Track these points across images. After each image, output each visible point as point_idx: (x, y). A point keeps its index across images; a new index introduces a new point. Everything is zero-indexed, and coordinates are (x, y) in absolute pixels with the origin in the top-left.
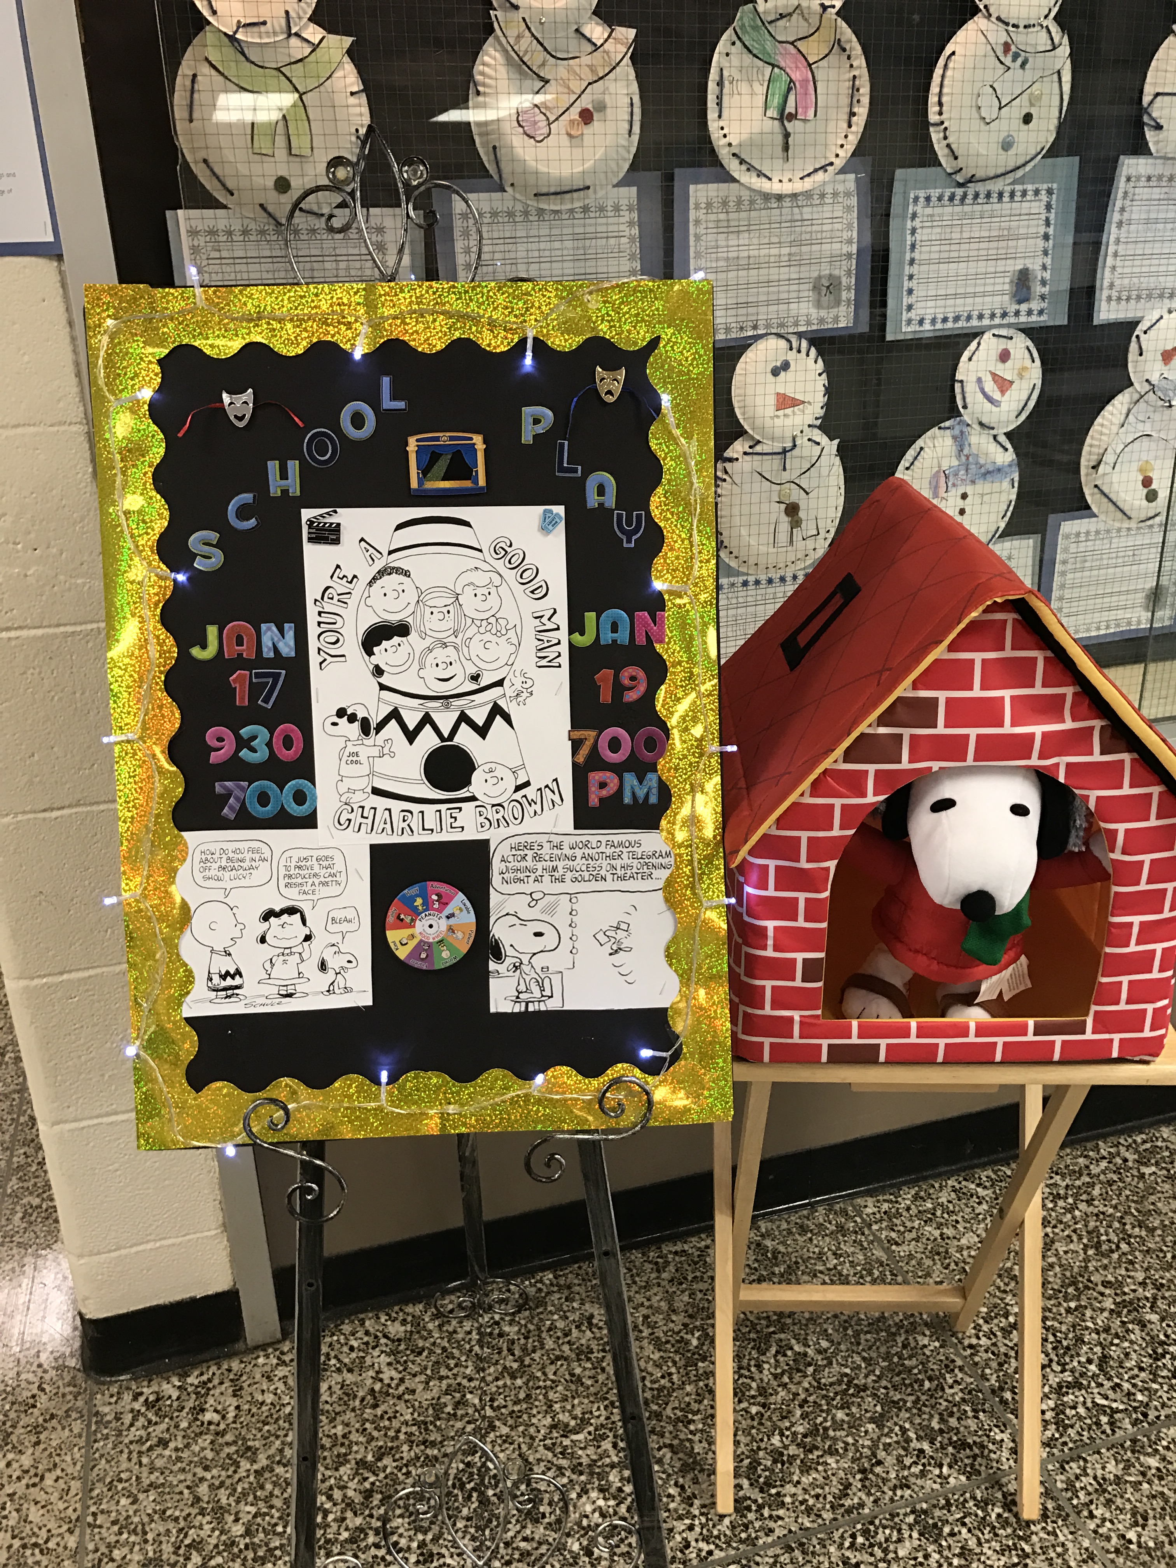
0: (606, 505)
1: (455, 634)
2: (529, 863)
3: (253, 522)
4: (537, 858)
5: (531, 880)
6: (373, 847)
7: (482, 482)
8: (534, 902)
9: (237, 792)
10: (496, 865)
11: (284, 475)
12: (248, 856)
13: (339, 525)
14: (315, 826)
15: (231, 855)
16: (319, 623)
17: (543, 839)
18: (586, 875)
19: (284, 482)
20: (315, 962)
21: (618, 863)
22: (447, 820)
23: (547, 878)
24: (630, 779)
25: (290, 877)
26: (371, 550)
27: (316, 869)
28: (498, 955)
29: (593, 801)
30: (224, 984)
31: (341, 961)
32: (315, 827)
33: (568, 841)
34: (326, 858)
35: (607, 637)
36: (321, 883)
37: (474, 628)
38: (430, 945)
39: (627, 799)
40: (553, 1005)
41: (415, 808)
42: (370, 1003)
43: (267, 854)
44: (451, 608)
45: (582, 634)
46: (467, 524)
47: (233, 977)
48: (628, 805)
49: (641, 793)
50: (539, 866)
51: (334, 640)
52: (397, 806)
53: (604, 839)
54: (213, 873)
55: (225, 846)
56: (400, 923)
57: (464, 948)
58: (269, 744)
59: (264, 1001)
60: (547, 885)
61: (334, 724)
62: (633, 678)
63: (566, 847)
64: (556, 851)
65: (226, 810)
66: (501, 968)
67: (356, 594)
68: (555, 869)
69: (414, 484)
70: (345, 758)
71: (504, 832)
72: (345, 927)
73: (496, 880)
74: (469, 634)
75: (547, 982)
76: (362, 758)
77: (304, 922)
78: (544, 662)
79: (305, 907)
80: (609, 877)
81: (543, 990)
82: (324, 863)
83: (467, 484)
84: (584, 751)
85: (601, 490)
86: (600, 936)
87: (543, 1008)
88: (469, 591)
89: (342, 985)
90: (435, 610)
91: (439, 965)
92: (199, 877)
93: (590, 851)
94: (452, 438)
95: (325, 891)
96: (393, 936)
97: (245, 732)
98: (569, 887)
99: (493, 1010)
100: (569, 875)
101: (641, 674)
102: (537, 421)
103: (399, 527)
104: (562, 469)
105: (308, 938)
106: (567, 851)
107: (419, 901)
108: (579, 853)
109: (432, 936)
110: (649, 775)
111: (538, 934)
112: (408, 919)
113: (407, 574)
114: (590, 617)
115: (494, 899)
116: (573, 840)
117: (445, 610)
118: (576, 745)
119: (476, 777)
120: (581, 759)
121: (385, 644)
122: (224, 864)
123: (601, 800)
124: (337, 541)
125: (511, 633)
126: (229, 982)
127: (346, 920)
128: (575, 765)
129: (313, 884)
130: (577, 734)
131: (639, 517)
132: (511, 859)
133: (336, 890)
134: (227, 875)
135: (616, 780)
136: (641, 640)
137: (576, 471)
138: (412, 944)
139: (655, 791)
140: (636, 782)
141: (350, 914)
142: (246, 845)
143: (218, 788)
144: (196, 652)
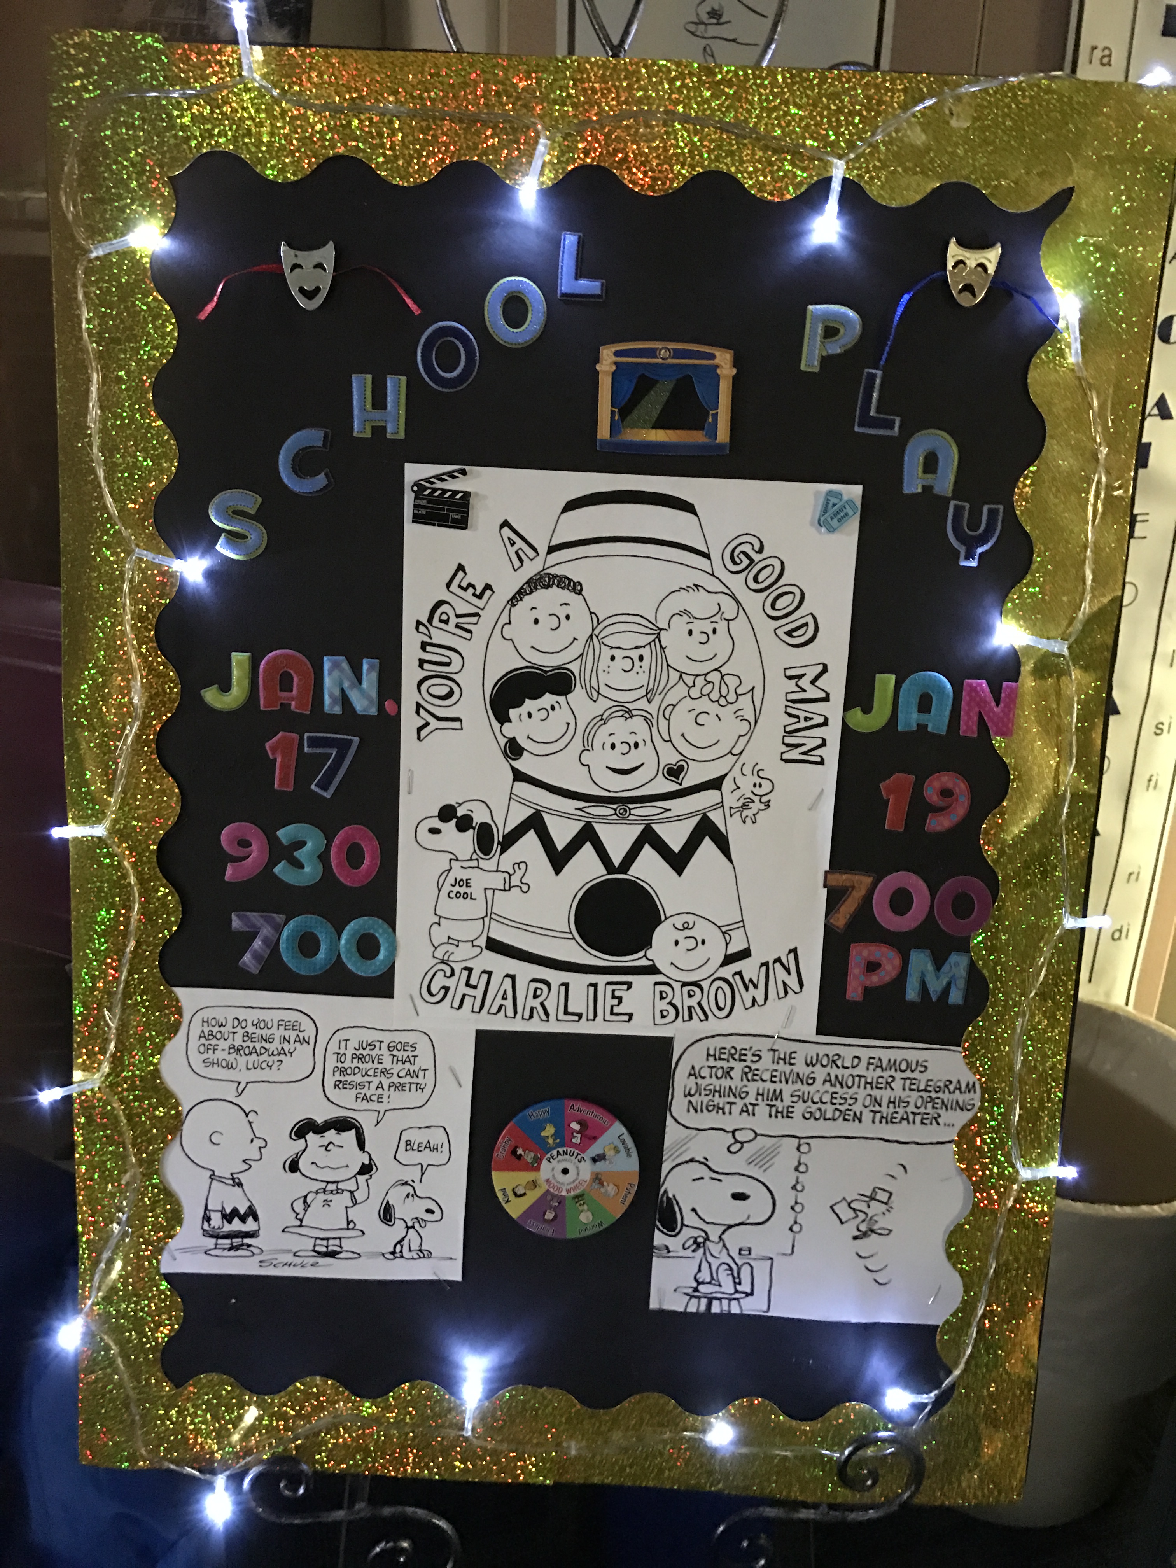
0: (937, 490)
1: (649, 696)
2: (736, 1082)
3: (320, 481)
4: (751, 1074)
5: (736, 1109)
6: (481, 1036)
7: (723, 435)
8: (736, 1145)
9: (266, 931)
10: (681, 1080)
11: (379, 402)
12: (279, 1033)
13: (467, 495)
14: (388, 993)
15: (250, 1029)
16: (422, 663)
17: (763, 1045)
18: (829, 1110)
19: (377, 414)
20: (374, 1206)
21: (884, 1095)
22: (606, 1001)
23: (762, 1110)
24: (920, 961)
25: (344, 1071)
26: (520, 543)
27: (387, 1063)
28: (671, 1223)
29: (854, 992)
30: (227, 1228)
31: (417, 1208)
32: (391, 996)
33: (803, 1052)
34: (404, 1046)
35: (909, 719)
36: (392, 1085)
37: (681, 690)
38: (561, 1200)
39: (912, 994)
40: (753, 1306)
41: (555, 977)
42: (458, 1277)
43: (310, 1032)
44: (645, 652)
45: (867, 710)
46: (688, 507)
47: (243, 1219)
48: (912, 1004)
49: (935, 987)
50: (752, 1088)
51: (444, 691)
52: (526, 971)
53: (864, 1054)
54: (220, 1055)
55: (242, 1014)
56: (515, 1162)
57: (617, 1211)
58: (323, 858)
59: (289, 1258)
60: (762, 1121)
61: (434, 831)
62: (946, 793)
63: (799, 1061)
64: (782, 1067)
65: (247, 958)
66: (674, 1243)
67: (488, 617)
68: (777, 1096)
69: (604, 431)
70: (447, 888)
71: (697, 1027)
72: (426, 1157)
73: (678, 1105)
74: (671, 699)
75: (745, 1272)
76: (476, 890)
77: (361, 1145)
78: (794, 754)
79: (366, 1121)
80: (867, 1116)
81: (737, 1282)
82: (400, 1054)
83: (697, 437)
84: (848, 908)
85: (931, 464)
86: (842, 1209)
87: (735, 1309)
88: (680, 625)
89: (415, 1246)
90: (618, 653)
91: (572, 1233)
92: (196, 1060)
93: (840, 1072)
94: (677, 354)
95: (397, 1099)
96: (501, 1180)
97: (284, 834)
98: (798, 1126)
99: (653, 1305)
100: (800, 1108)
101: (960, 787)
102: (830, 332)
103: (571, 506)
104: (866, 421)
105: (366, 1169)
106: (801, 1068)
107: (549, 1131)
108: (820, 1073)
109: (565, 1185)
110: (954, 958)
111: (739, 1197)
112: (529, 1157)
113: (576, 588)
114: (886, 682)
115: (672, 1133)
116: (812, 1050)
117: (635, 654)
118: (835, 898)
119: (662, 935)
120: (841, 920)
121: (529, 705)
122: (238, 1042)
123: (867, 990)
124: (462, 524)
125: (745, 702)
126: (236, 1225)
127: (429, 1146)
128: (829, 932)
129: (380, 1086)
130: (841, 879)
131: (992, 513)
132: (705, 1072)
133: (416, 1098)
134: (242, 1060)
135: (897, 962)
136: (968, 727)
137: (890, 425)
138: (533, 1196)
139: (961, 983)
140: (930, 967)
141: (437, 1137)
142: (277, 1015)
143: (236, 923)
144: (211, 696)
